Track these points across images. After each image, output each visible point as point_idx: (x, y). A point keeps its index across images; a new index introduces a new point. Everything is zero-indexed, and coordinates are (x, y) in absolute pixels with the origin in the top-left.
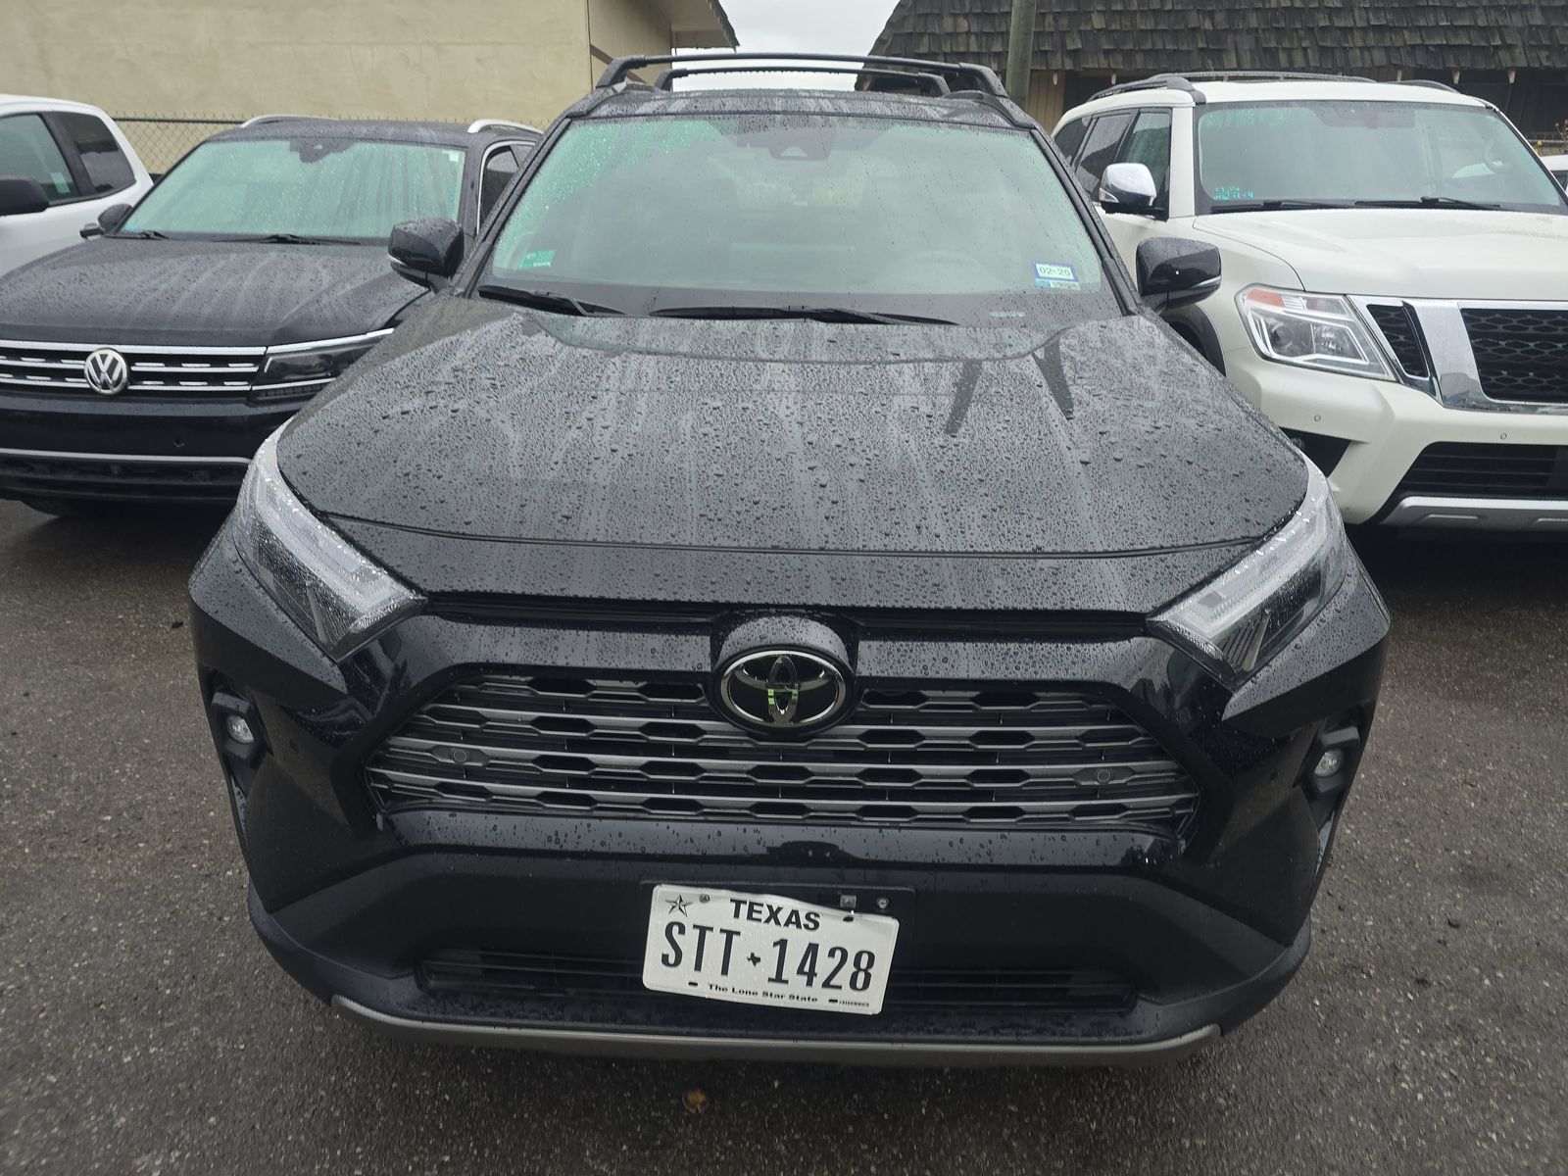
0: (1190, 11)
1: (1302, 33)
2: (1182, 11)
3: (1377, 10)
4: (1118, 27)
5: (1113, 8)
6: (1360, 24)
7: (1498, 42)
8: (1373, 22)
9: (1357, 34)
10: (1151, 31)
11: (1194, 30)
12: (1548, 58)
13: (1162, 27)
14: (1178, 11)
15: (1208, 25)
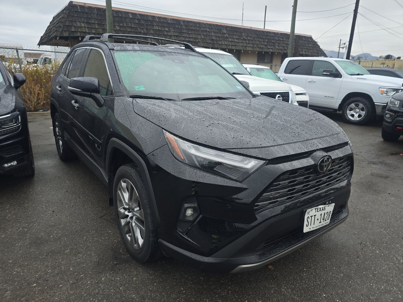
0: (138, 28)
1: (162, 35)
2: (136, 27)
3: (175, 32)
4: (123, 30)
5: (120, 25)
6: (173, 35)
7: (197, 41)
8: (175, 35)
9: (173, 37)
10: (130, 31)
11: (140, 32)
12: (206, 45)
13: (133, 31)
14: (135, 27)
15: (142, 31)
